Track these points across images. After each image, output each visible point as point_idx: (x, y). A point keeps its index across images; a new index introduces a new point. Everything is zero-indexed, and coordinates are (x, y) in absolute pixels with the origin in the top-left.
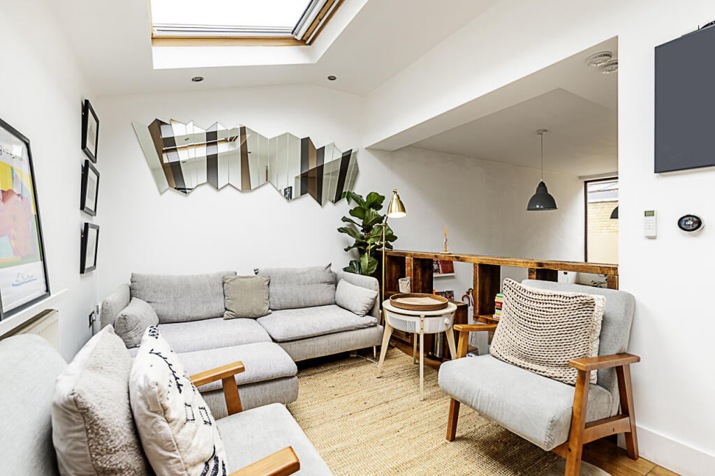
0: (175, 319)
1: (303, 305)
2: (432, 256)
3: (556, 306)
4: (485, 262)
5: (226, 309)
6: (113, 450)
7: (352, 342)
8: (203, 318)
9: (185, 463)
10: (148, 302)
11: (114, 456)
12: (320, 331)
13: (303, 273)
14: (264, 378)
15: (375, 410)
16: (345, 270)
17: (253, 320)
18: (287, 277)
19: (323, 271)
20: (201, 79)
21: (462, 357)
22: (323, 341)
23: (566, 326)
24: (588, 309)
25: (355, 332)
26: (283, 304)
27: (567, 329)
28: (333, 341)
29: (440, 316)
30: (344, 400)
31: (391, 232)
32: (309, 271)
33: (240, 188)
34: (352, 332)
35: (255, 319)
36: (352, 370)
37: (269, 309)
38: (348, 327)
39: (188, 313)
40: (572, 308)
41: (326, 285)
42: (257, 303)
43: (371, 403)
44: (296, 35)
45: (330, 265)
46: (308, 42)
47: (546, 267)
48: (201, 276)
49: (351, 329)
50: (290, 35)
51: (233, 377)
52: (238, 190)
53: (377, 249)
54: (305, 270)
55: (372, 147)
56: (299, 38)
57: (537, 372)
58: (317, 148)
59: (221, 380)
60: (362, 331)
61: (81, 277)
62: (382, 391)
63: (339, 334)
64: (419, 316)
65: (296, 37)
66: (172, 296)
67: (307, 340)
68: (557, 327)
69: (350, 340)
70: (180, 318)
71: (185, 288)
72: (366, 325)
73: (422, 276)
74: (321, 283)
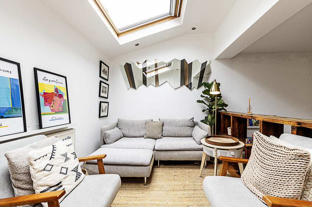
0: (128, 136)
1: (177, 136)
2: (240, 115)
3: (280, 155)
4: (265, 120)
5: (146, 134)
6: (18, 173)
7: (191, 156)
8: (137, 136)
9: (37, 184)
10: (120, 129)
11: (18, 175)
12: (175, 148)
13: (179, 121)
14: (134, 164)
15: (186, 192)
16: (202, 121)
17: (154, 140)
18: (171, 123)
19: (189, 121)
20: (138, 45)
21: (221, 176)
22: (176, 153)
23: (282, 170)
24: (302, 160)
25: (193, 152)
26: (168, 134)
27: (283, 173)
28: (181, 154)
29: (228, 150)
30: (176, 183)
31: (223, 102)
32: (181, 121)
33: (155, 86)
34: (192, 152)
35: (156, 139)
36: (190, 170)
37: (162, 136)
38: (189, 149)
39: (132, 134)
40: (290, 158)
41: (189, 128)
42: (157, 133)
43: (186, 188)
44: (172, 14)
45: (193, 118)
46: (178, 16)
47: (303, 126)
48: (139, 120)
49: (191, 150)
50: (169, 15)
51: (102, 160)
52: (154, 86)
53: (219, 111)
54: (180, 120)
55: (218, 58)
56: (173, 15)
57: (259, 198)
58: (188, 63)
59: (96, 160)
60: (197, 152)
61: (99, 119)
62: (196, 184)
63: (184, 152)
64: (214, 148)
65: (172, 16)
66: (128, 128)
67: (169, 152)
68: (276, 170)
69: (190, 155)
70: (130, 136)
71: (133, 125)
72: (199, 149)
73: (239, 126)
74: (187, 126)
